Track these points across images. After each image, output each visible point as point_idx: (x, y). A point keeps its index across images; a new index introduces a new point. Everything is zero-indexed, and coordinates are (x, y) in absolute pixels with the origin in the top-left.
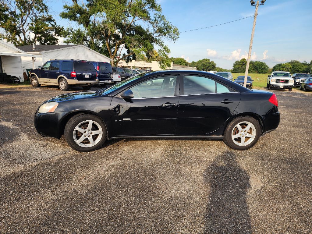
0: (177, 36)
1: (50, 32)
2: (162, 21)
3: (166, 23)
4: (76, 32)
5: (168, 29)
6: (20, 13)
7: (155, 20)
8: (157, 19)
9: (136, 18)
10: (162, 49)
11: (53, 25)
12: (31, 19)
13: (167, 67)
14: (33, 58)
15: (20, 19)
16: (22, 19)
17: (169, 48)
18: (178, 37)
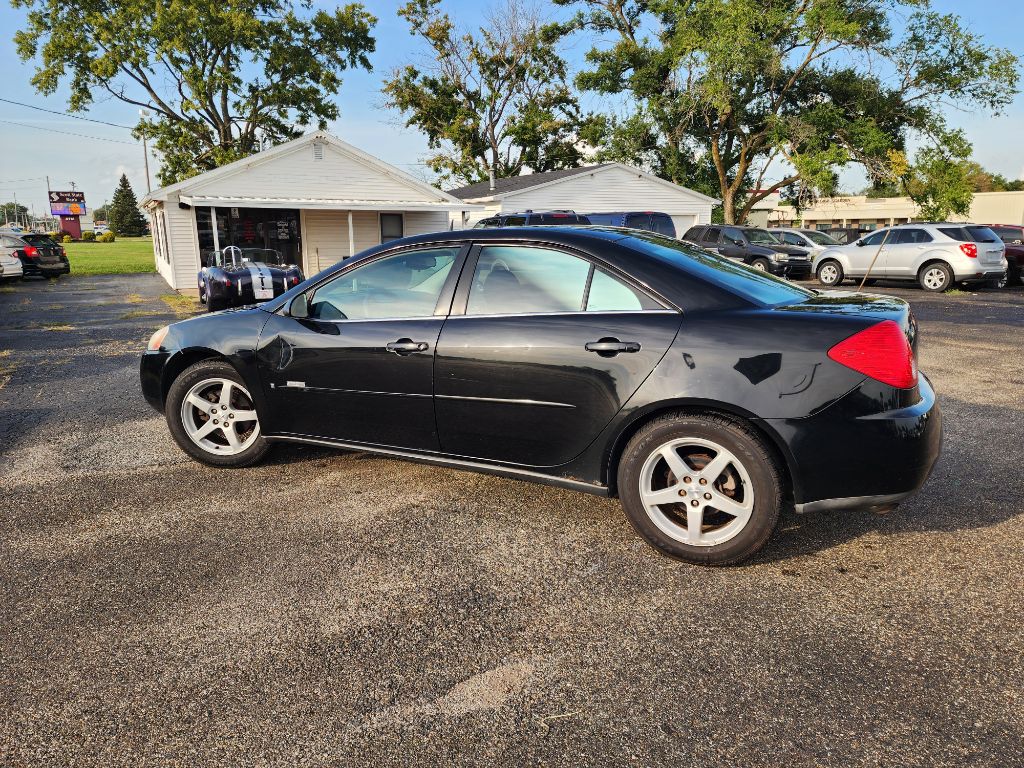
0: (1005, 85)
1: (564, 136)
2: (942, 38)
3: (960, 42)
4: (624, 126)
5: (967, 63)
6: (490, 93)
7: (915, 38)
8: (920, 32)
9: (824, 44)
10: (934, 146)
11: (570, 114)
12: (517, 106)
13: (952, 213)
14: (463, 213)
15: (488, 108)
16: (493, 109)
17: (967, 137)
18: (1013, 92)
